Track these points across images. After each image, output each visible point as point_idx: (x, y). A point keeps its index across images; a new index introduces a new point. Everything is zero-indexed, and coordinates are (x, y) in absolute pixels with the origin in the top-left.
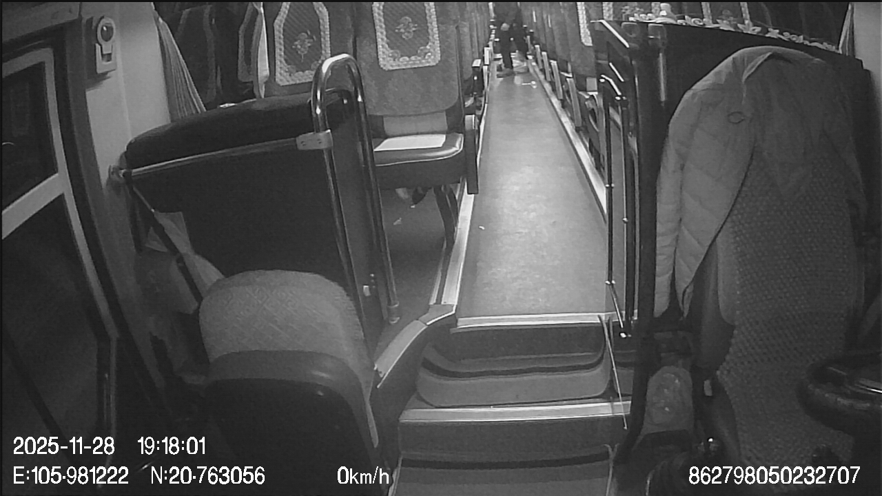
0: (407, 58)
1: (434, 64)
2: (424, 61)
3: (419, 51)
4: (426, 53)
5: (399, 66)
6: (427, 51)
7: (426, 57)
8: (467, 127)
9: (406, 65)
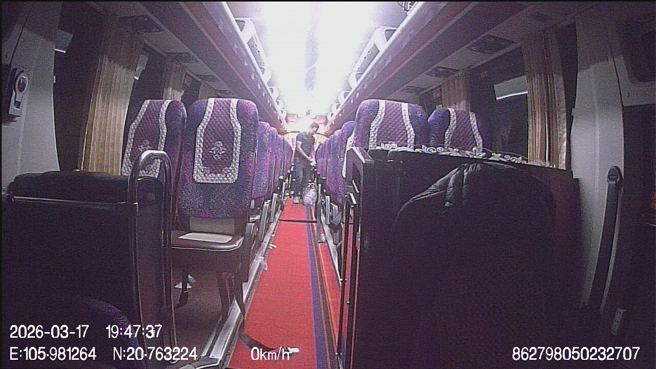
0: (214, 175)
1: (233, 182)
2: (225, 179)
3: (223, 171)
4: (228, 173)
5: (208, 180)
6: (229, 171)
7: (228, 176)
8: (247, 231)
9: (212, 180)
